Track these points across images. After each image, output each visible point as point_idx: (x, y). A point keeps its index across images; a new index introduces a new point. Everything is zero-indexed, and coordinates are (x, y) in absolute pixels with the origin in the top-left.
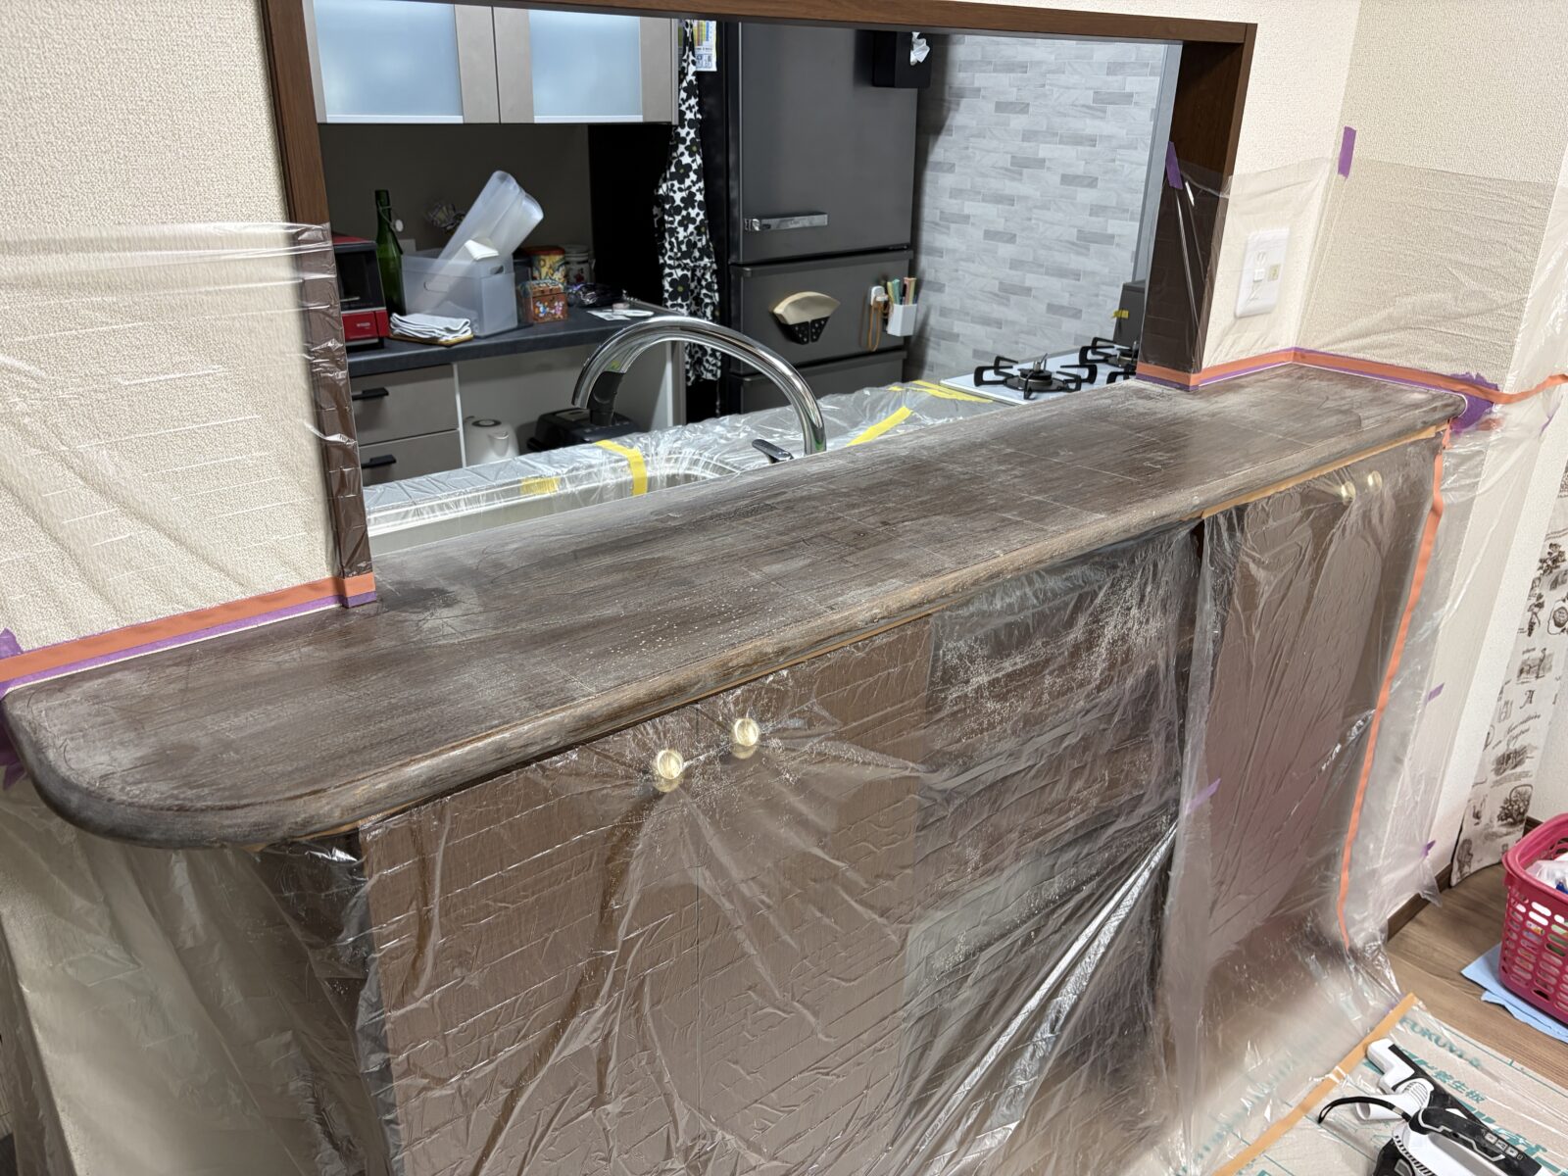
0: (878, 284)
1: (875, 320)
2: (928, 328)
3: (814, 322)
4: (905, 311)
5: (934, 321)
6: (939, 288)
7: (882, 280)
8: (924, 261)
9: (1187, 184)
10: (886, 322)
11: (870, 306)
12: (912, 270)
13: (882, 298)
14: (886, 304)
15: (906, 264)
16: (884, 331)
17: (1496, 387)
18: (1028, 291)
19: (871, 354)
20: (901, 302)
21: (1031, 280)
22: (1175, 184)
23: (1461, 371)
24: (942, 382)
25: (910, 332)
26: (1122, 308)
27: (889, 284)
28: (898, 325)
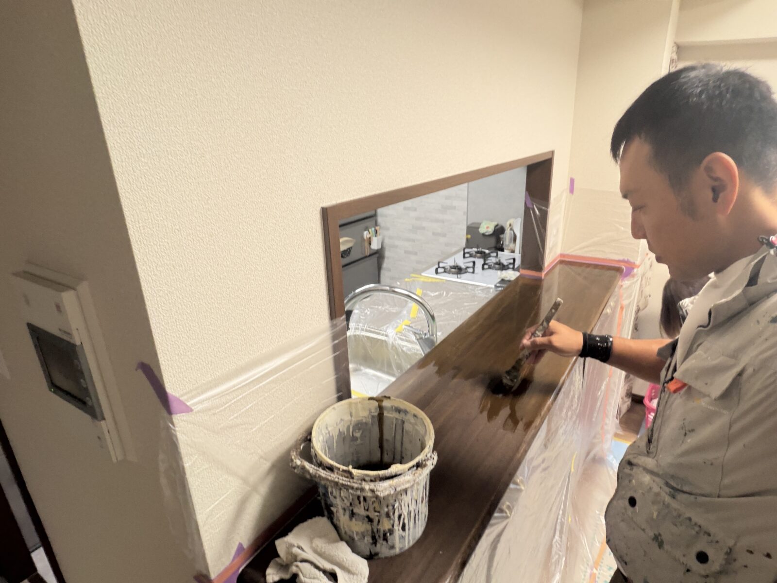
0: (366, 230)
1: (366, 244)
2: (385, 245)
3: (347, 250)
4: (378, 240)
5: (387, 241)
6: (388, 229)
7: (367, 229)
8: (380, 220)
9: (535, 206)
10: (370, 244)
11: (364, 239)
12: (376, 224)
13: (368, 236)
14: (370, 238)
15: (374, 222)
16: (370, 247)
17: (634, 263)
18: (424, 228)
19: (366, 257)
20: (376, 236)
21: (425, 224)
22: (530, 205)
23: (621, 258)
24: (423, 274)
25: (380, 247)
26: (468, 233)
27: (370, 230)
28: (375, 246)
